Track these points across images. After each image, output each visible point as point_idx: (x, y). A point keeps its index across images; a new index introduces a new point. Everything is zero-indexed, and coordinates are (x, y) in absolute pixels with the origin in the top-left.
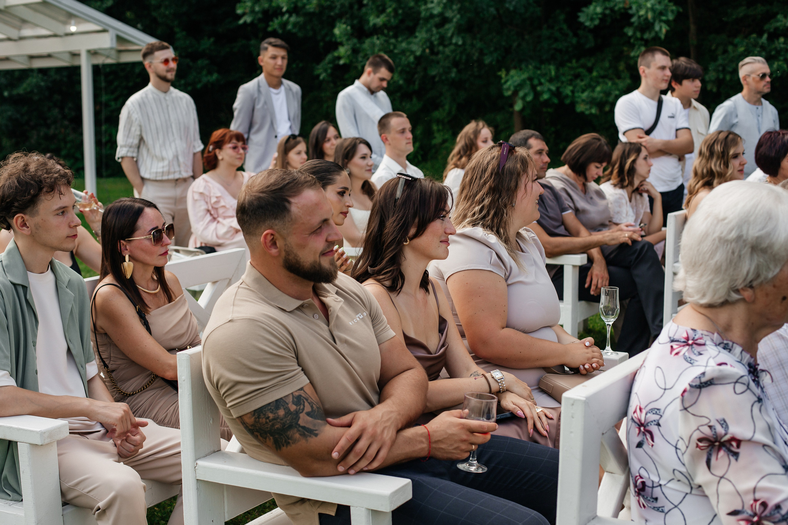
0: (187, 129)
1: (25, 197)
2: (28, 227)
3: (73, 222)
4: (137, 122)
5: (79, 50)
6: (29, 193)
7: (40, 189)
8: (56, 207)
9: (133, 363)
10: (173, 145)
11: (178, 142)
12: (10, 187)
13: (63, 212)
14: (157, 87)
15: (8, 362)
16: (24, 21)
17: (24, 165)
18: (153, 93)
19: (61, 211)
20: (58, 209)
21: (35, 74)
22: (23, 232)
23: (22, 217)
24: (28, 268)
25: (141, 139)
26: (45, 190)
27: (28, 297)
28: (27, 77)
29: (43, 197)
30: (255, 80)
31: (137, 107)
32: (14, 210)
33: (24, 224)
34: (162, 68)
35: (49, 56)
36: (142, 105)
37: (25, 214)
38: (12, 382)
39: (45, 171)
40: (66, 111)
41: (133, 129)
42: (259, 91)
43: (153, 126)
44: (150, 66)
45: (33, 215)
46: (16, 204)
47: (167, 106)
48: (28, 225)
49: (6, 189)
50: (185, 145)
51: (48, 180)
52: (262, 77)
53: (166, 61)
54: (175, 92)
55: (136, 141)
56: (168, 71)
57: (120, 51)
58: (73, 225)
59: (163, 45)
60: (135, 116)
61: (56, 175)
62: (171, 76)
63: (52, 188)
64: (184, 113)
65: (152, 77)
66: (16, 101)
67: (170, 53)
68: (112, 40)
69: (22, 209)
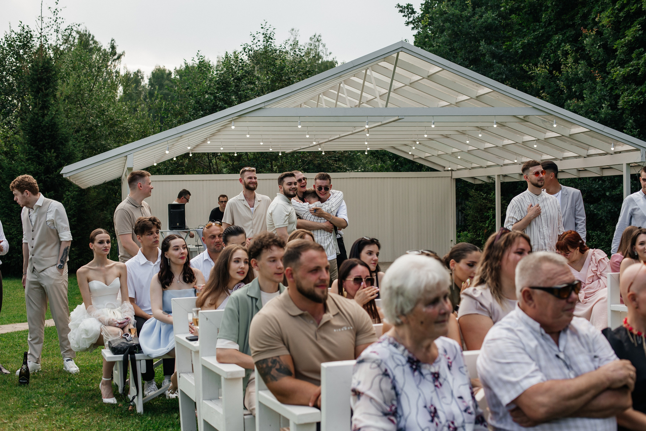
0: (553, 219)
2: (258, 266)
5: (622, 164)
7: (263, 247)
18: (529, 195)
23: (255, 261)
24: (262, 289)
26: (265, 247)
29: (264, 251)
34: (534, 178)
53: (537, 174)
56: (539, 180)
58: (278, 267)
62: (541, 183)
67: (540, 168)
68: (642, 156)
69: (255, 256)
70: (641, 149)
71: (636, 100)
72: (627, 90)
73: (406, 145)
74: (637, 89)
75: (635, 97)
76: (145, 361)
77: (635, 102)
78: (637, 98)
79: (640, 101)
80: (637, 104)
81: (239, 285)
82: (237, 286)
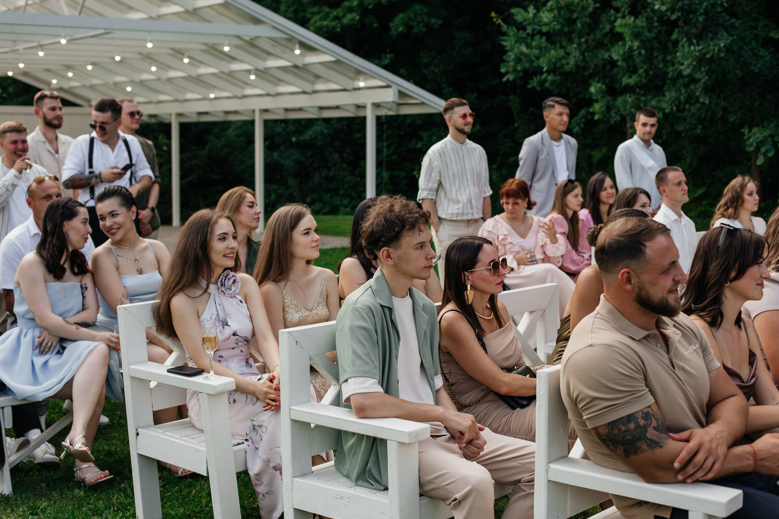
0: (479, 176)
1: (390, 233)
2: (392, 259)
3: (429, 254)
4: (437, 170)
6: (394, 230)
7: (403, 227)
8: (416, 242)
9: (471, 378)
10: (467, 190)
11: (471, 187)
12: (378, 225)
13: (421, 247)
14: (455, 138)
15: (377, 372)
17: (390, 206)
18: (451, 143)
19: (420, 245)
20: (417, 244)
21: (319, 123)
22: (388, 263)
23: (388, 250)
24: (393, 293)
25: (440, 184)
26: (407, 227)
27: (393, 317)
29: (405, 233)
30: (539, 134)
31: (437, 156)
32: (381, 244)
33: (389, 256)
34: (460, 122)
36: (442, 154)
37: (389, 247)
38: (380, 389)
39: (407, 211)
40: (345, 155)
41: (433, 175)
42: (543, 143)
43: (451, 173)
44: (450, 120)
45: (396, 249)
46: (383, 239)
47: (463, 155)
48: (392, 257)
49: (374, 226)
50: (477, 191)
51: (410, 220)
52: (545, 131)
53: (464, 116)
54: (470, 144)
55: (435, 186)
56: (465, 125)
57: (400, 105)
58: (429, 257)
59: (462, 102)
60: (435, 163)
61: (417, 215)
62: (467, 129)
63: (413, 226)
64: (477, 162)
65: (451, 129)
66: (303, 146)
67: (466, 109)
68: (394, 94)
69: (388, 243)
70: (393, 86)
72: (319, 13)
74: (332, 12)
76: (10, 408)
81: (228, 275)
82: (224, 278)
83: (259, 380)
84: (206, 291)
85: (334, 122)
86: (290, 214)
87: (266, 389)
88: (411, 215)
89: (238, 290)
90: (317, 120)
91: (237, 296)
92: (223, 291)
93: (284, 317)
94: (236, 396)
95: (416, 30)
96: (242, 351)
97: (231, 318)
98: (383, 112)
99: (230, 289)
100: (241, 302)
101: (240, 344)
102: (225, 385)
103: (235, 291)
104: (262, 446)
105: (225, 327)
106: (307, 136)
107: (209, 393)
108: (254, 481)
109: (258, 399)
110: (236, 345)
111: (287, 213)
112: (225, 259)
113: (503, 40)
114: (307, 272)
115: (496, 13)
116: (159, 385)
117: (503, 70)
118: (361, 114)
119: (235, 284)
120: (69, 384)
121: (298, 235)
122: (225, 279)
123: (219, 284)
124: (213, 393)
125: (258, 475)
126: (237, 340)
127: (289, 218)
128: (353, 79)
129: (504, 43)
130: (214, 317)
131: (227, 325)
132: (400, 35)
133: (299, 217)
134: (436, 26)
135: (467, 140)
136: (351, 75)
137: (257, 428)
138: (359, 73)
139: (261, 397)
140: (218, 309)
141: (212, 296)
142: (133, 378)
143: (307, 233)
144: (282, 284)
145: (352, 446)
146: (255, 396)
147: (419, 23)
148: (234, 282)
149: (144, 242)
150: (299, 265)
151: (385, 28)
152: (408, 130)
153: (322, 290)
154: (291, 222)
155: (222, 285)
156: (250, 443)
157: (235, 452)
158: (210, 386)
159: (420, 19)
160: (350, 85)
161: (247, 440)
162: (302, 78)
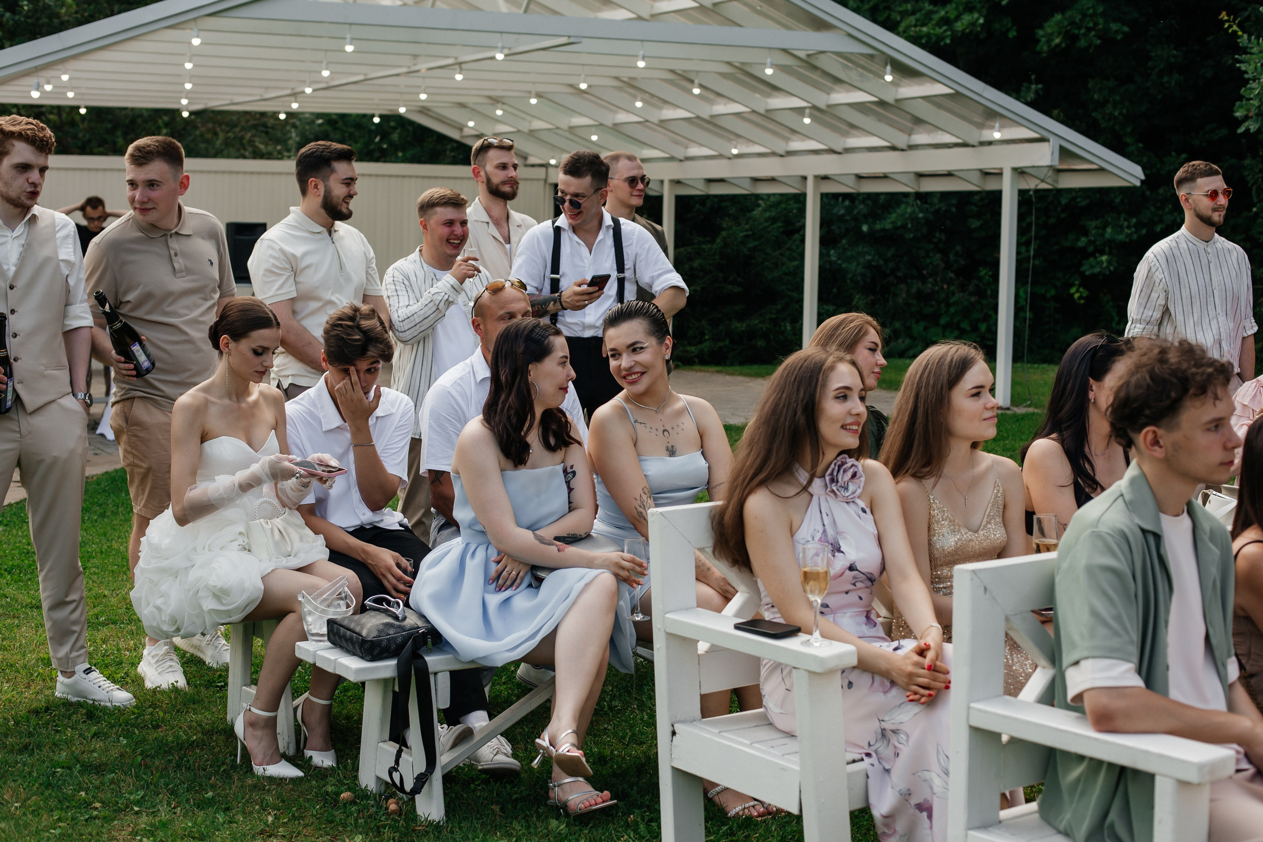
0: (1236, 299)
1: (1161, 401)
2: (1161, 447)
3: (1230, 441)
4: (1161, 287)
5: (1001, 169)
6: (1168, 396)
7: (1185, 391)
8: (1206, 418)
10: (1214, 324)
11: (1222, 319)
12: (1138, 386)
13: (1217, 427)
15: (1134, 650)
16: (918, 121)
17: (1160, 352)
18: (1187, 240)
19: (1214, 424)
20: (1209, 422)
21: (911, 200)
22: (1155, 454)
23: (1154, 432)
24: (1161, 507)
25: (1166, 312)
26: (1191, 391)
27: (1162, 551)
28: (898, 204)
29: (1188, 403)
31: (1163, 261)
32: (1143, 420)
33: (1156, 442)
34: (1205, 204)
35: (949, 174)
36: (1170, 259)
37: (1158, 426)
38: (1138, 682)
39: (1193, 363)
40: (952, 257)
41: (1154, 295)
43: (1185, 293)
44: (1187, 200)
45: (1170, 428)
46: (1147, 412)
47: (1209, 263)
48: (1162, 443)
50: (1231, 325)
51: (1198, 378)
53: (1213, 195)
54: (1221, 241)
55: (1157, 315)
56: (1214, 210)
57: (1059, 171)
58: (1230, 445)
59: (1211, 168)
60: (1159, 276)
61: (1210, 370)
62: (1217, 217)
63: (1202, 390)
64: (1234, 274)
65: (1188, 216)
66: (879, 239)
67: (1218, 182)
68: (1052, 153)
69: (1155, 420)
70: (1052, 138)
71: (935, 35)
72: (913, 13)
73: (462, 105)
74: (936, 12)
75: (934, 29)
76: (448, 674)
77: (934, 39)
78: (938, 31)
79: (943, 38)
80: (937, 42)
81: (843, 464)
82: (837, 468)
83: (896, 649)
84: (805, 488)
85: (936, 200)
86: (949, 359)
87: (910, 668)
88: (1200, 370)
89: (859, 491)
90: (906, 195)
91: (858, 501)
92: (833, 491)
93: (930, 540)
94: (853, 677)
95: (1083, 43)
96: (861, 598)
97: (845, 538)
98: (1031, 184)
99: (846, 489)
100: (864, 511)
101: (859, 585)
102: (840, 656)
103: (854, 493)
104: (899, 768)
105: (837, 554)
106: (887, 223)
107: (812, 669)
108: (880, 828)
109: (893, 683)
110: (853, 587)
111: (943, 357)
112: (843, 432)
113: (1240, 62)
114: (972, 463)
115: (1228, 15)
116: (714, 649)
117: (1238, 114)
118: (991, 185)
119: (855, 480)
120: (550, 640)
121: (960, 397)
122: (838, 471)
123: (828, 478)
124: (818, 670)
125: (889, 818)
126: (855, 578)
127: (946, 367)
128: (981, 126)
129: (1243, 67)
130: (818, 536)
131: (839, 551)
132: (1054, 52)
133: (963, 366)
134: (1119, 37)
135: (1216, 235)
136: (978, 119)
137: (889, 734)
138: (991, 115)
139: (901, 680)
140: (826, 523)
141: (815, 499)
142: (670, 636)
143: (977, 395)
144: (929, 482)
145: (1078, 781)
146: (887, 678)
147: (1089, 30)
148: (854, 475)
149: (679, 399)
150: (958, 450)
151: (1028, 39)
152: (1063, 216)
153: (996, 496)
154: (949, 373)
155: (832, 481)
156: (874, 759)
157: (850, 775)
158: (815, 658)
159: (1091, 25)
160: (974, 135)
161: (868, 755)
162: (891, 124)
